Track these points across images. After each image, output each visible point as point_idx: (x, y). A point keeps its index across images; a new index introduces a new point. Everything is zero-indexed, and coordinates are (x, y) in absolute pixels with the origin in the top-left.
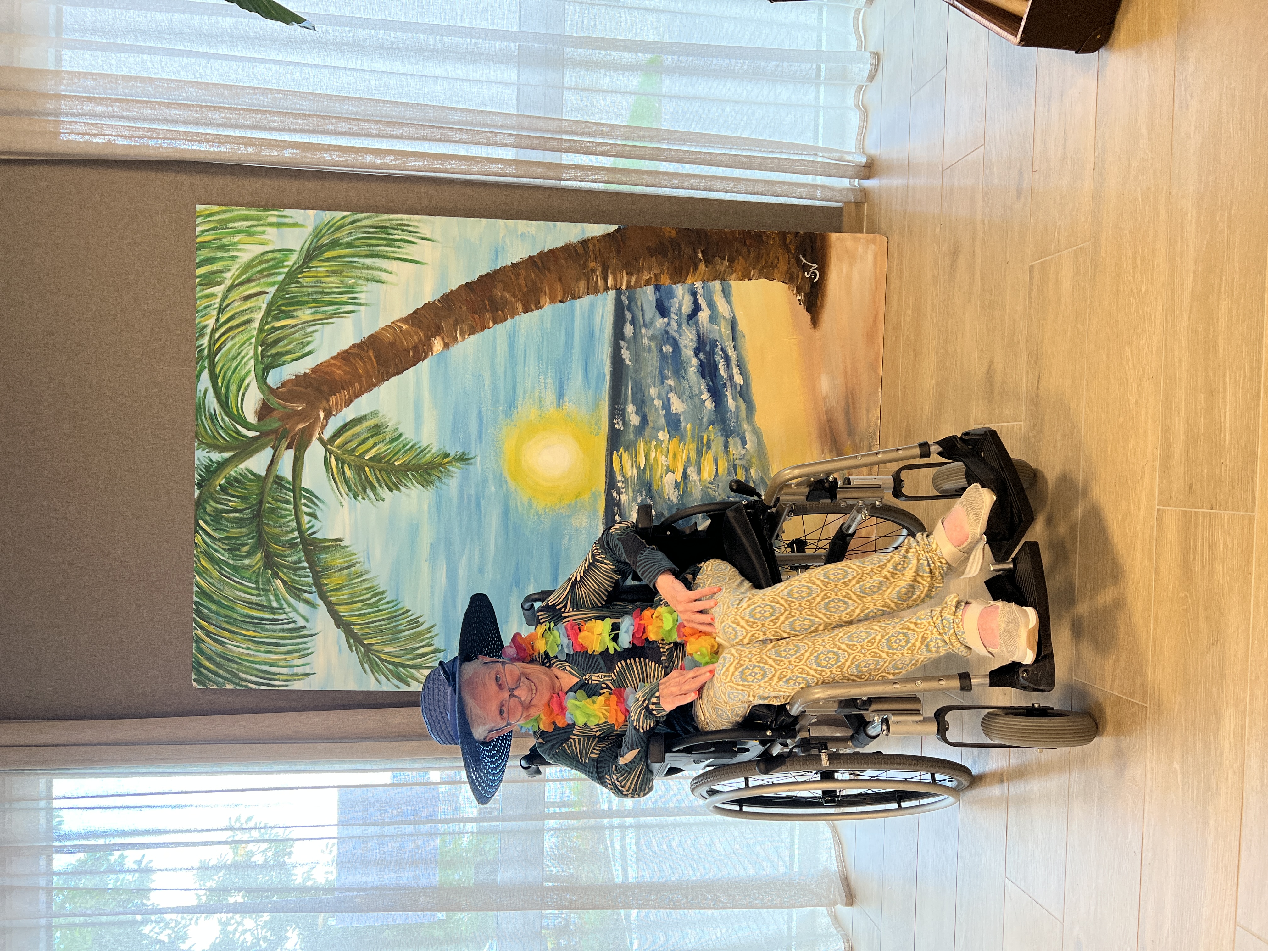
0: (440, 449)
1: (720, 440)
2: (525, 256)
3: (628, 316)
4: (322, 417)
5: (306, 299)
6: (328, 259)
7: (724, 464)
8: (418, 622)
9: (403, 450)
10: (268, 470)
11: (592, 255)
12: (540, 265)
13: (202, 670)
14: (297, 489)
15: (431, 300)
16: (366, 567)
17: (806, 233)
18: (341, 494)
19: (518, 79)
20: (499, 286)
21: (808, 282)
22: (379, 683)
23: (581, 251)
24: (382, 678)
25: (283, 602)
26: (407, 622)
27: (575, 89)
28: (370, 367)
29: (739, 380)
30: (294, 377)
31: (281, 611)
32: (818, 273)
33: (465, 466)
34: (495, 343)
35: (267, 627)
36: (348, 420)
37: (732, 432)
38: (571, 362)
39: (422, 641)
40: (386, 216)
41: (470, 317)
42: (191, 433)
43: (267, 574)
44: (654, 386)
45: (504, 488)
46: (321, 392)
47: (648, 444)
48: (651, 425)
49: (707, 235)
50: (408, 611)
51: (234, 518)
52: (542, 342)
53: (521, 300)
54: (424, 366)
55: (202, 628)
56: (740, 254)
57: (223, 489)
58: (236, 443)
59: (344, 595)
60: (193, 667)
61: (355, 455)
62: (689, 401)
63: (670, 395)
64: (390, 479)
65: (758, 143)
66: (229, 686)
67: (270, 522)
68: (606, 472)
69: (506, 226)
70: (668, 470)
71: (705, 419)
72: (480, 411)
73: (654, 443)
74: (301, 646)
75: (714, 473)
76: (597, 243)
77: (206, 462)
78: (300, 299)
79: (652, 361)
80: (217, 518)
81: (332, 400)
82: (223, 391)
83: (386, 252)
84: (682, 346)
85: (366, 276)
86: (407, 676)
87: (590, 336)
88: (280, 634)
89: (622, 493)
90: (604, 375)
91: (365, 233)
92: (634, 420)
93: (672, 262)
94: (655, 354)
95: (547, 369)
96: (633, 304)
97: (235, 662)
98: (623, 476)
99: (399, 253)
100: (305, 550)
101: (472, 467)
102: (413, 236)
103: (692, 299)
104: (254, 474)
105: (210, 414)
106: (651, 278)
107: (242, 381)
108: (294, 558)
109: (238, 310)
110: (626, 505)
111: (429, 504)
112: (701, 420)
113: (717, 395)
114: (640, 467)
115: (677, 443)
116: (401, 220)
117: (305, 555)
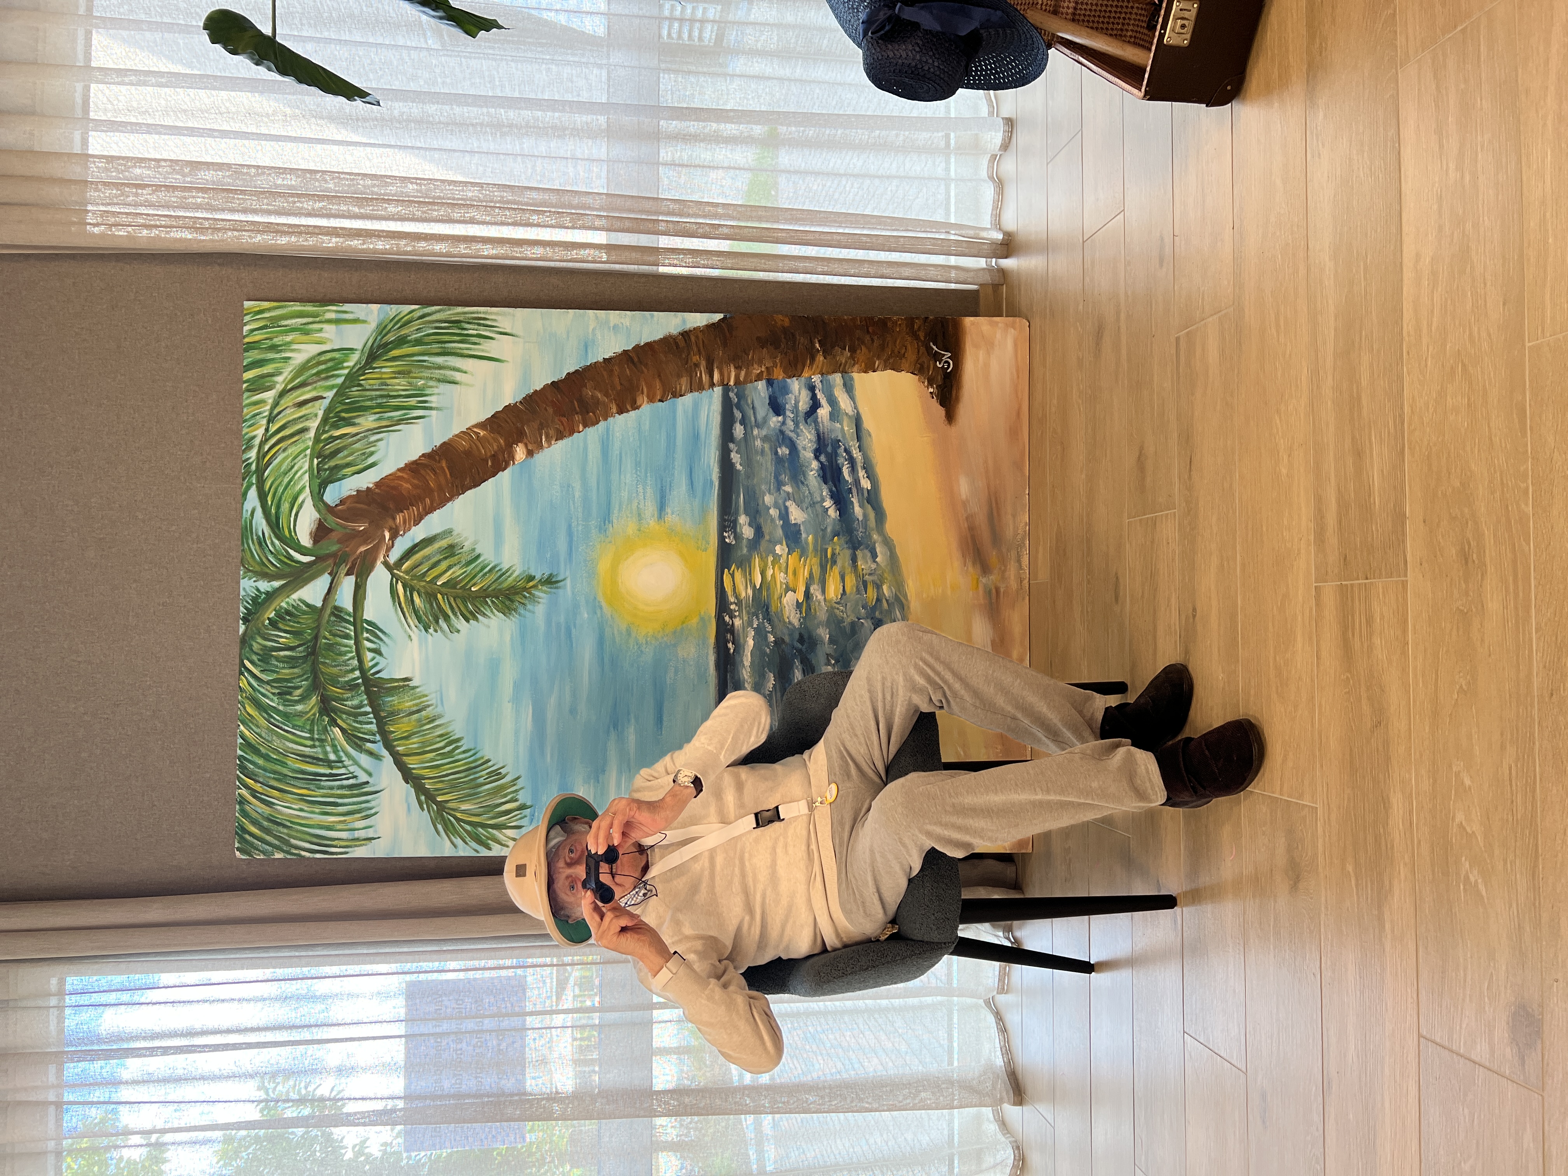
0: (524, 571)
1: (848, 553)
2: (619, 350)
3: (738, 415)
4: (387, 538)
5: (369, 403)
6: (394, 359)
7: (851, 581)
8: (500, 773)
9: (481, 574)
10: (325, 600)
11: (695, 349)
12: (636, 359)
13: (247, 837)
14: (358, 621)
15: (512, 402)
16: (439, 710)
17: (936, 318)
18: (409, 626)
19: (608, 155)
20: (590, 384)
21: (941, 371)
22: (455, 846)
23: (682, 344)
24: (458, 841)
25: (342, 754)
26: (487, 774)
27: (671, 165)
28: (442, 479)
29: (866, 484)
30: (355, 493)
31: (340, 765)
32: (951, 362)
33: (553, 590)
34: (585, 449)
35: (322, 783)
36: (417, 541)
37: (860, 543)
38: (673, 468)
39: (505, 796)
40: (460, 309)
41: (556, 420)
42: (235, 560)
43: (324, 721)
44: (769, 493)
45: (599, 615)
46: (385, 509)
47: (763, 560)
48: (767, 537)
49: (824, 322)
50: (488, 761)
51: (286, 657)
52: (640, 447)
53: (615, 400)
54: (505, 476)
55: (247, 787)
56: (863, 343)
57: (273, 623)
58: (288, 570)
59: (414, 743)
60: (237, 833)
61: (425, 581)
62: (809, 509)
63: (788, 503)
64: (466, 607)
65: (880, 220)
66: (278, 855)
67: (327, 661)
68: (717, 593)
69: (597, 318)
70: (788, 589)
71: (829, 530)
72: (570, 526)
73: (770, 558)
74: (363, 805)
75: (841, 591)
76: (700, 335)
77: (253, 593)
78: (363, 404)
79: (766, 466)
80: (265, 657)
81: (399, 518)
82: (273, 511)
83: (460, 349)
84: (800, 448)
85: (438, 377)
86: (488, 838)
87: (695, 438)
88: (339, 792)
89: (735, 617)
90: (712, 482)
91: (437, 328)
92: (748, 532)
93: (786, 354)
94: (769, 456)
95: (646, 477)
96: (742, 402)
97: (285, 826)
98: (736, 597)
99: (474, 350)
100: (368, 692)
101: (561, 591)
102: (490, 331)
103: (810, 394)
104: (308, 605)
105: (258, 538)
106: (762, 372)
107: (295, 498)
108: (355, 702)
109: (291, 418)
110: (741, 631)
111: (512, 634)
112: (824, 530)
113: (841, 501)
114: (755, 586)
115: (798, 559)
116: (477, 313)
117: (369, 698)
